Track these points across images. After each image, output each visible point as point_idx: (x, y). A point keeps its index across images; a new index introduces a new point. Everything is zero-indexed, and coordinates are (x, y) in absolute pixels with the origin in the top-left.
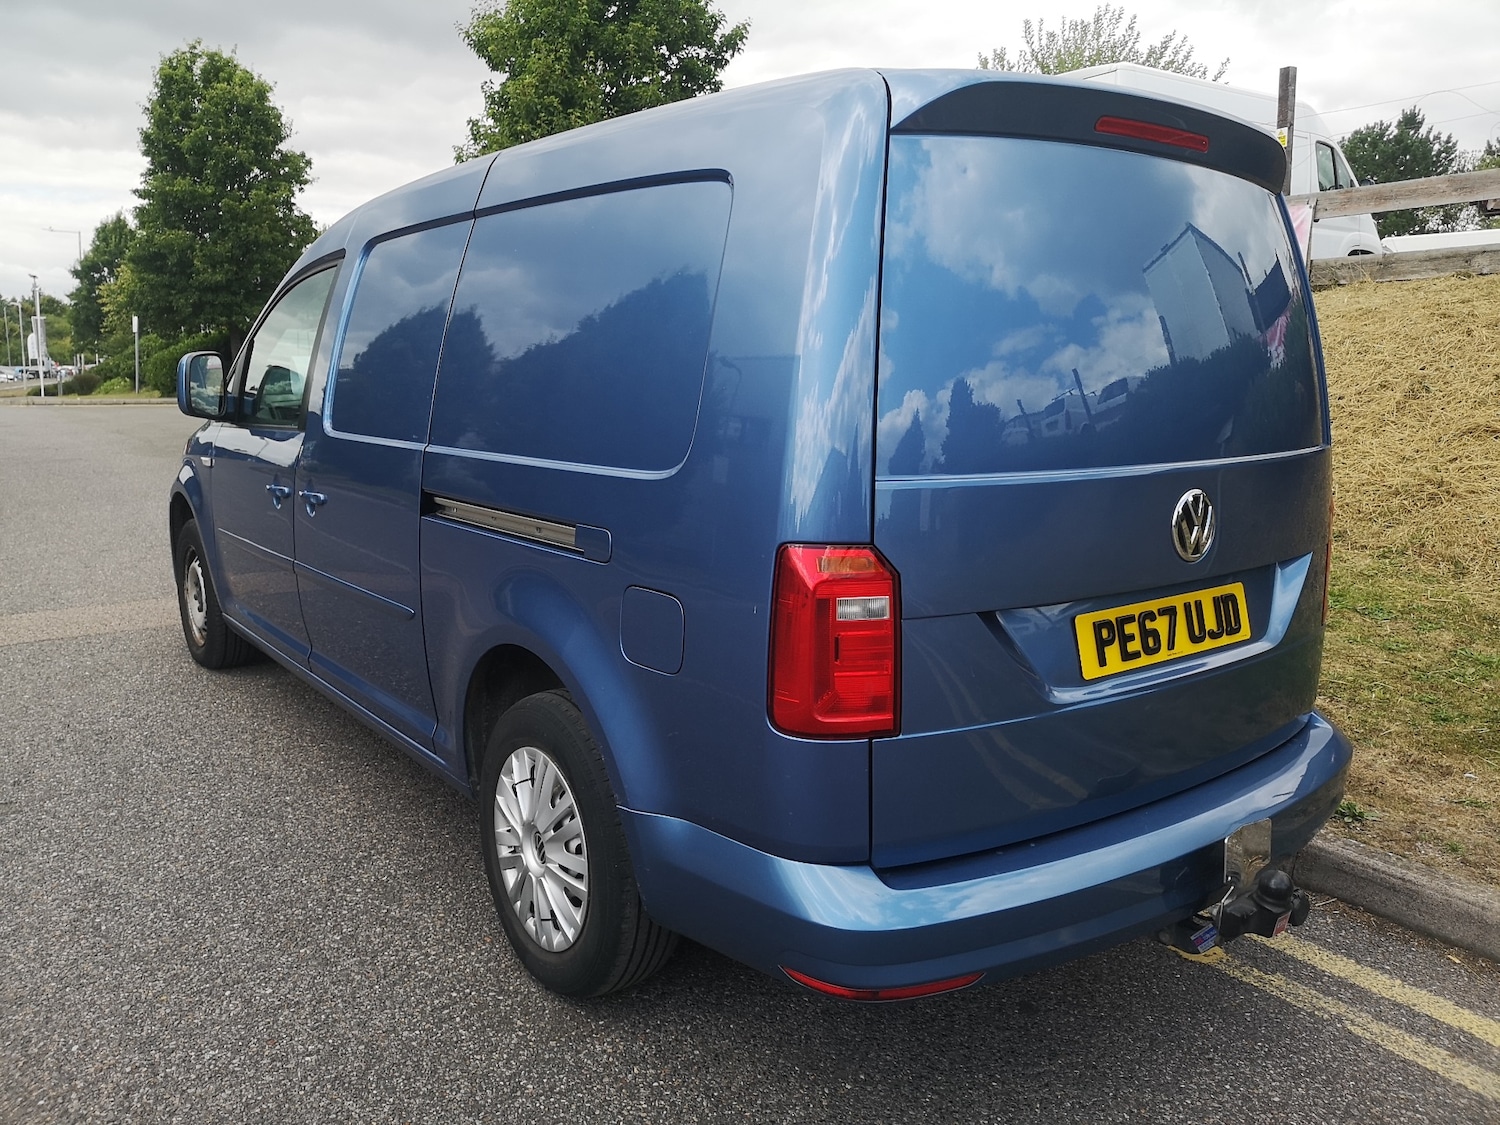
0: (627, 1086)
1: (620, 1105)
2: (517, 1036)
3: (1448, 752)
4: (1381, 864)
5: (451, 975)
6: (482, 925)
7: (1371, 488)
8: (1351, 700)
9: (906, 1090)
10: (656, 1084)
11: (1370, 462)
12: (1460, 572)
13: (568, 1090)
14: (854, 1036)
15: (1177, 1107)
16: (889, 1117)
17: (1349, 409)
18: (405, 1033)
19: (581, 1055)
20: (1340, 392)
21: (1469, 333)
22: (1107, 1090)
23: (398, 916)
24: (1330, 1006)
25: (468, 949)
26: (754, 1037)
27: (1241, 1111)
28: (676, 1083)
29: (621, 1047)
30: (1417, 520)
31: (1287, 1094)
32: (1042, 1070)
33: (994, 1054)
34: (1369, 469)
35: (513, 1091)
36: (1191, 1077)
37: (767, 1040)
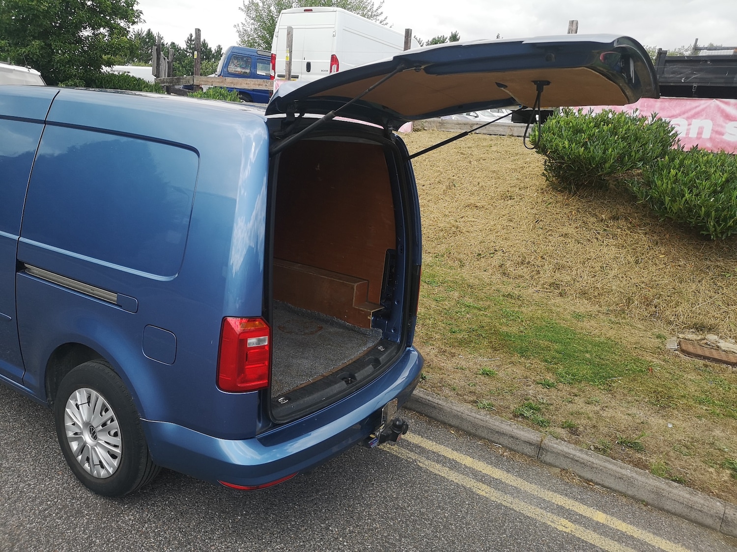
0: (144, 533)
1: (142, 542)
2: (86, 518)
3: (454, 347)
4: (431, 398)
5: (45, 493)
6: (55, 466)
7: (433, 227)
8: (423, 324)
9: (262, 515)
10: (156, 530)
11: (433, 216)
12: (462, 266)
13: (116, 540)
14: (239, 495)
15: (362, 505)
16: (257, 527)
17: (426, 191)
18: (28, 526)
19: (120, 523)
20: (423, 183)
21: (470, 162)
22: (337, 502)
23: (8, 466)
24: (413, 456)
25: (51, 479)
26: (197, 502)
27: (383, 503)
28: (166, 528)
29: (138, 516)
30: (448, 242)
31: (398, 494)
32: (313, 498)
33: (295, 494)
34: (433, 219)
35: (90, 545)
36: (367, 492)
37: (202, 502)
